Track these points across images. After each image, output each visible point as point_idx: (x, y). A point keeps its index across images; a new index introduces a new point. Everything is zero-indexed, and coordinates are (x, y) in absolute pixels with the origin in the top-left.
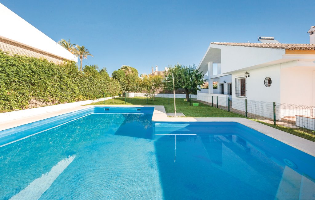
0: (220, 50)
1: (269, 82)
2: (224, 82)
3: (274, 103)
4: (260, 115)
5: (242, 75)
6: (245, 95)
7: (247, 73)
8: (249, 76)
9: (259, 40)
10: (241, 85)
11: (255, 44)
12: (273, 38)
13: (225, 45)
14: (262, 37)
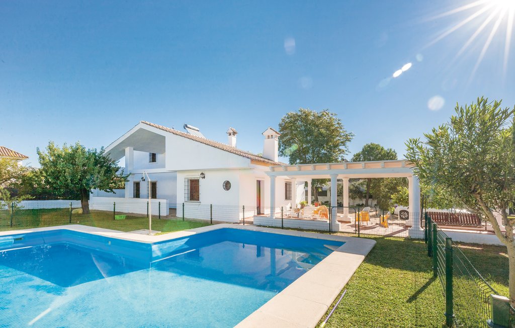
0: (164, 137)
1: (227, 186)
2: (141, 180)
3: (244, 206)
4: (219, 220)
5: (196, 176)
6: (198, 199)
7: (202, 174)
8: (204, 177)
9: (185, 129)
10: (191, 187)
11: (179, 132)
12: (199, 129)
13: (174, 133)
14: (188, 126)
